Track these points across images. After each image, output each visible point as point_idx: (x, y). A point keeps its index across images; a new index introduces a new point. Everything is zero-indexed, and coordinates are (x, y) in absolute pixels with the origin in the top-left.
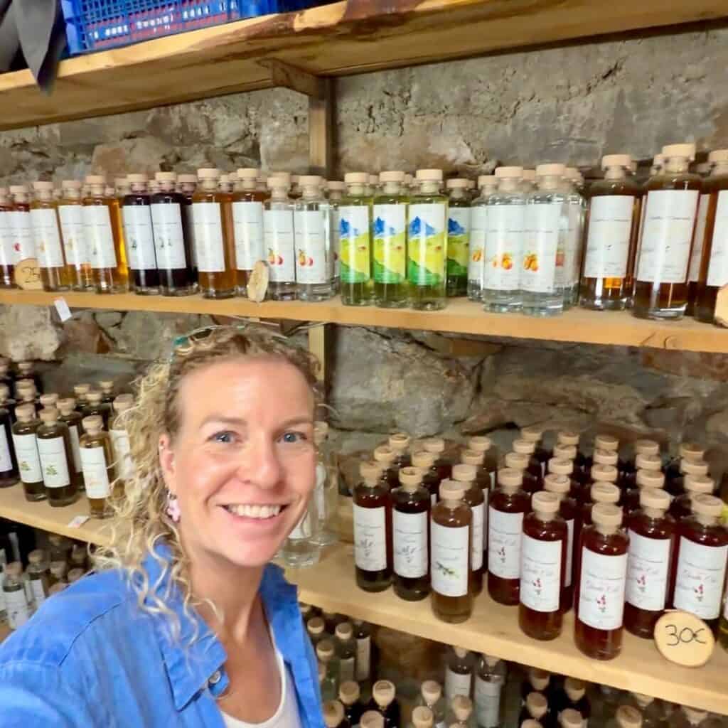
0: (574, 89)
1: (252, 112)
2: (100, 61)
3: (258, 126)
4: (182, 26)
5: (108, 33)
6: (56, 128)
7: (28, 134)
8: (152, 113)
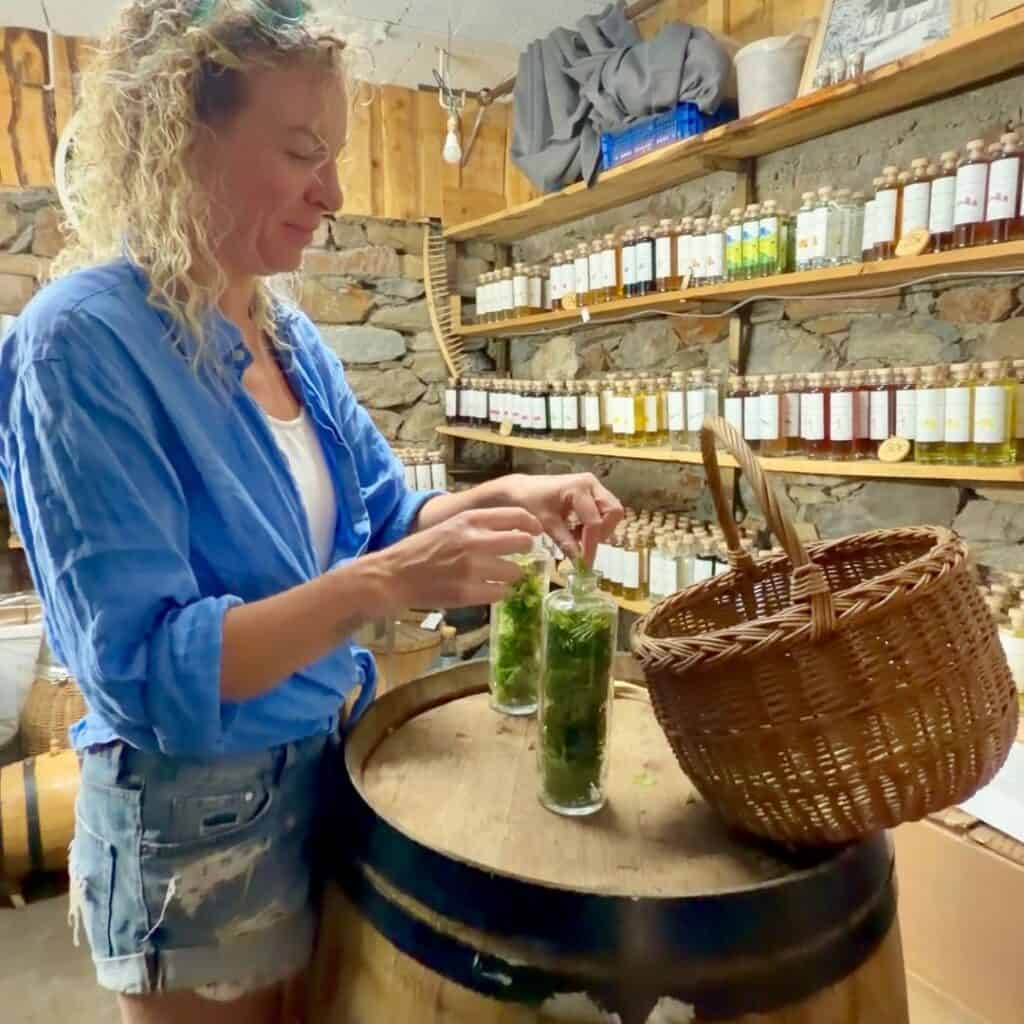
0: (891, 143)
1: (708, 188)
2: (618, 170)
3: (711, 196)
4: (655, 147)
5: (623, 156)
6: (592, 218)
7: (575, 225)
8: (648, 200)
